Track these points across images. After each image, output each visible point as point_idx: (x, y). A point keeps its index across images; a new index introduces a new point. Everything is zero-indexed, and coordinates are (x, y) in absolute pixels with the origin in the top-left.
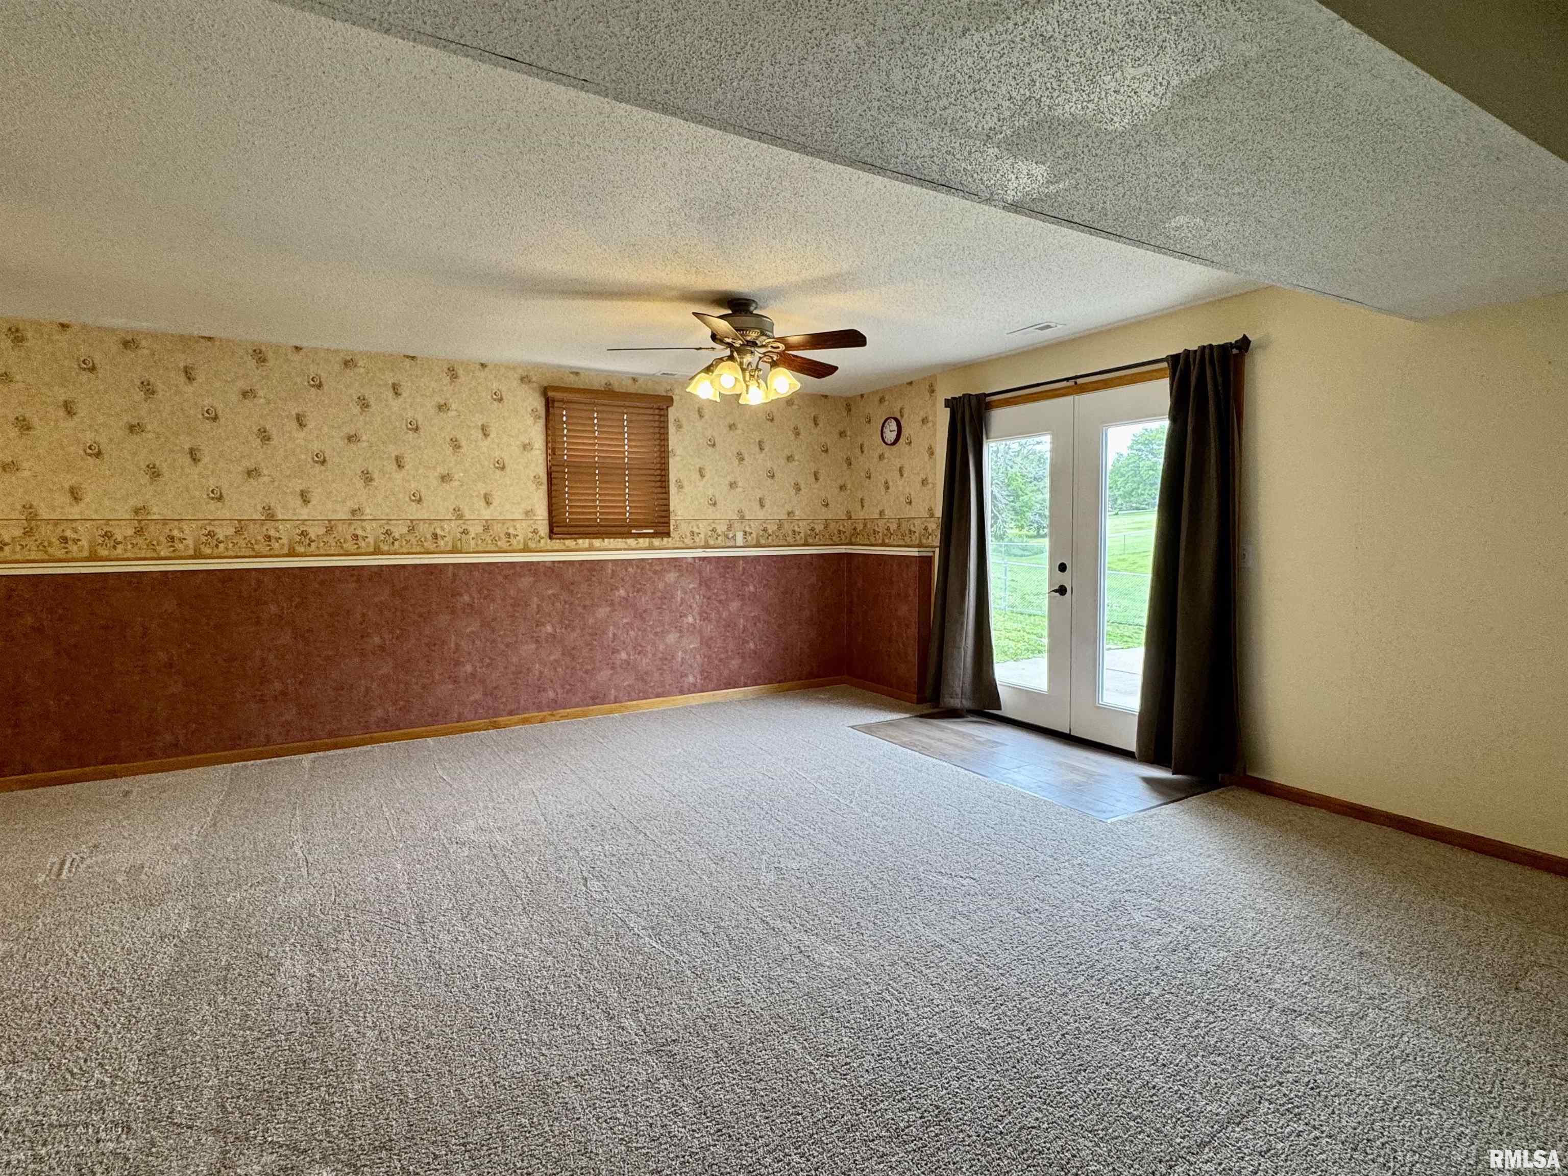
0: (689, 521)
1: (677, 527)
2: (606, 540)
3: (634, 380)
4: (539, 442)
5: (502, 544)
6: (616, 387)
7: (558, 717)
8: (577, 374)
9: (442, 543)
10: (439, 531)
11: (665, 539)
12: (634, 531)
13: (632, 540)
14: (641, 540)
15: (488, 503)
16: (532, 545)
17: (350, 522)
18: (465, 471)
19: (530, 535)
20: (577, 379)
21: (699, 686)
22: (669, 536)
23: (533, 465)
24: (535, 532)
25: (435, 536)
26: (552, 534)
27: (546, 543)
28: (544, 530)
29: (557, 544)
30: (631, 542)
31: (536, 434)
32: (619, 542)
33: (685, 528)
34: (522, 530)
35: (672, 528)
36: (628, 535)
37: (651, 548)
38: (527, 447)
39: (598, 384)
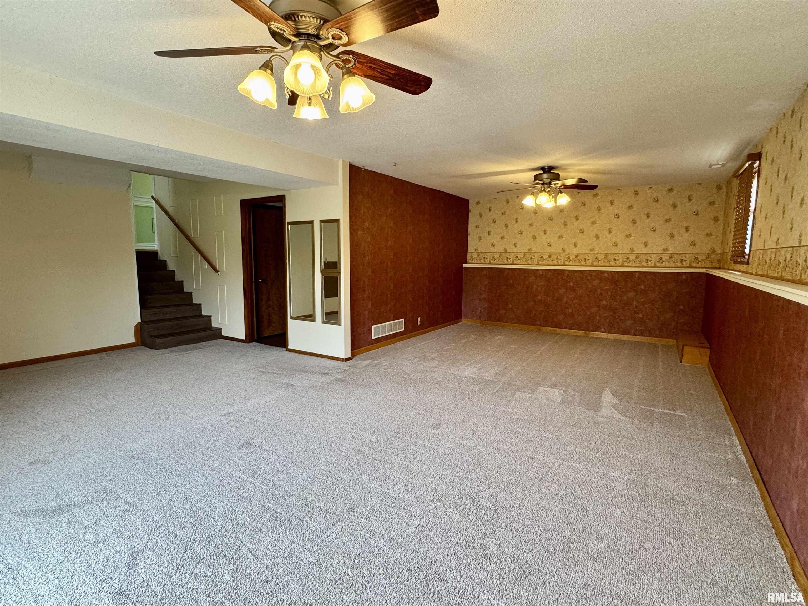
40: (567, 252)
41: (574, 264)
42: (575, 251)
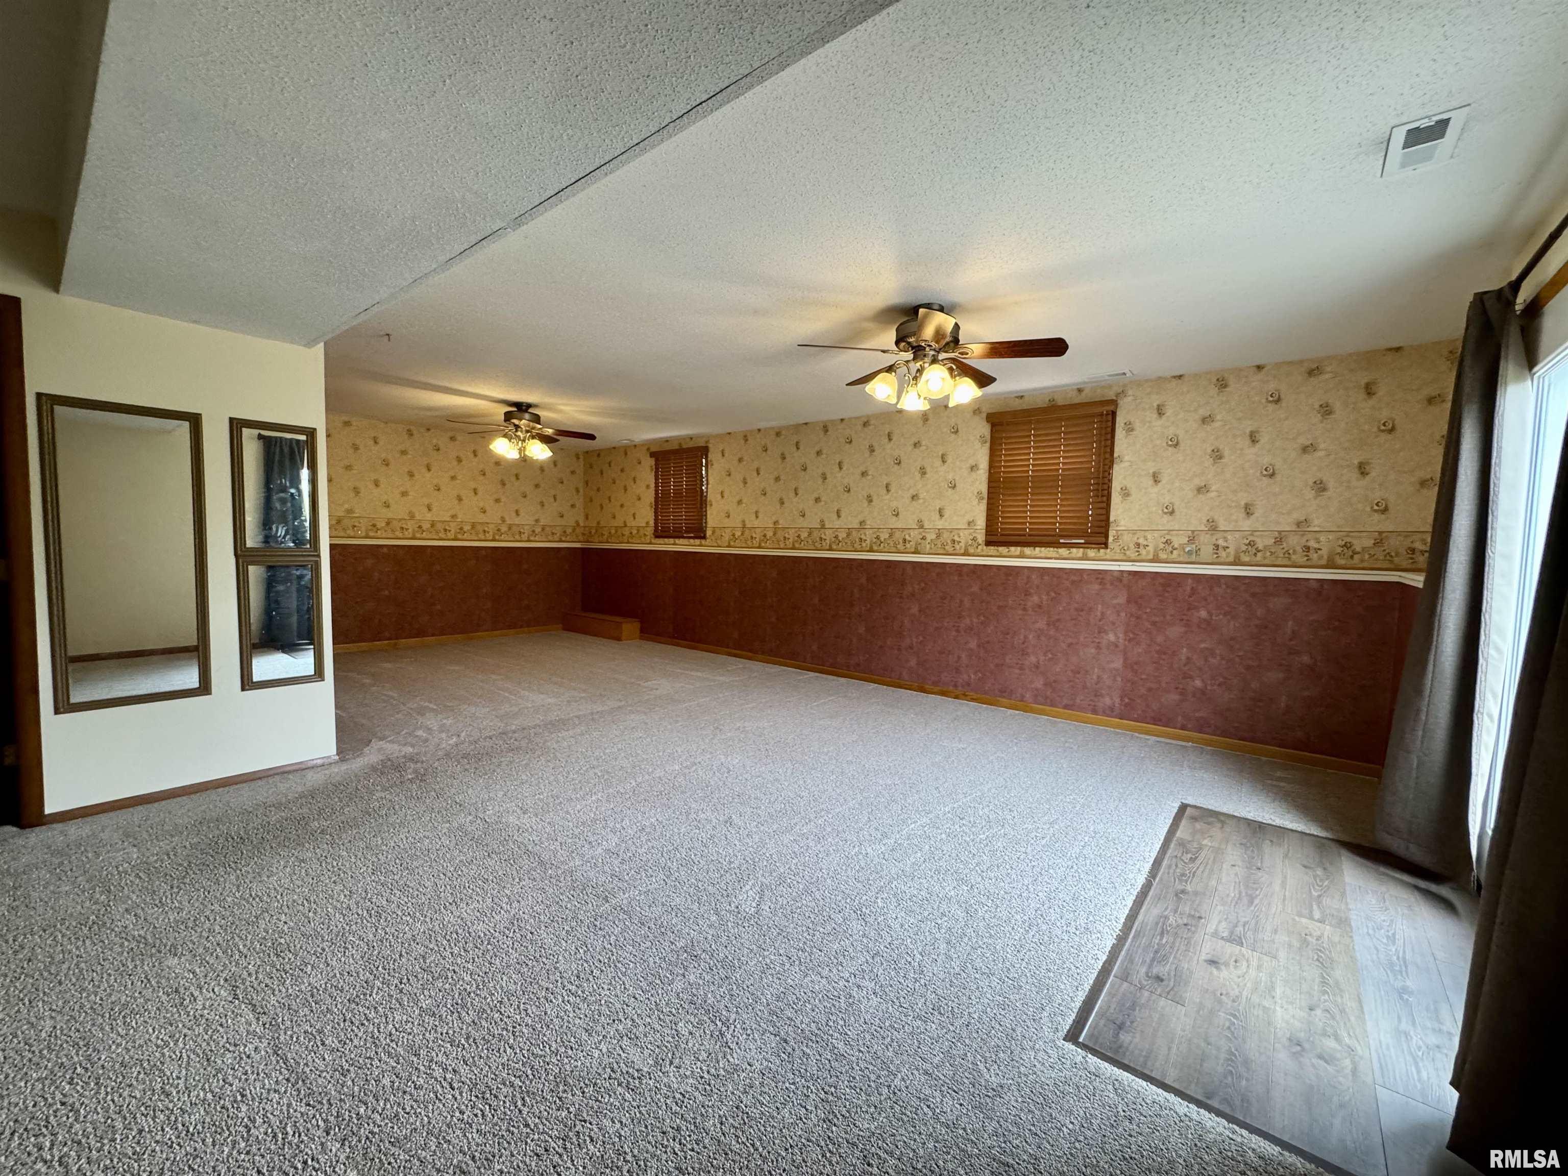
0: (1134, 532)
1: (1117, 539)
2: (1037, 549)
3: (1080, 390)
4: (984, 464)
5: (949, 548)
6: (1060, 402)
7: (969, 698)
8: (1022, 397)
9: (908, 545)
10: (907, 537)
11: (1102, 551)
12: (1062, 541)
13: (1063, 550)
14: (1074, 550)
15: (941, 516)
16: (971, 551)
17: (858, 530)
18: (928, 492)
19: (970, 542)
20: (1021, 401)
21: (1117, 711)
22: (1106, 547)
23: (978, 483)
24: (974, 539)
25: (905, 540)
26: (988, 543)
27: (983, 548)
28: (981, 538)
29: (992, 550)
30: (1063, 552)
31: (982, 458)
32: (1050, 551)
33: (1127, 538)
34: (964, 538)
35: (1111, 539)
36: (1056, 545)
37: (1085, 558)
38: (973, 468)
39: (1041, 402)
40: (418, 518)
41: (430, 536)
42: (429, 516)
